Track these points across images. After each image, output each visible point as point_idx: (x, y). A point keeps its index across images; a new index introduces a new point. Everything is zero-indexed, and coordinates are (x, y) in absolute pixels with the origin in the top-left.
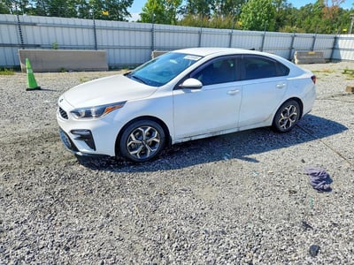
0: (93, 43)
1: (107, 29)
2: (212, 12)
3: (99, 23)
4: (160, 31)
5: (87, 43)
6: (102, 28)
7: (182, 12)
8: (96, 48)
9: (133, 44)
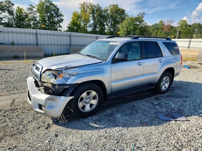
0: (35, 42)
1: (44, 34)
2: (106, 26)
3: (39, 31)
4: (75, 36)
5: (32, 42)
6: (41, 34)
7: (90, 26)
8: (37, 45)
9: (59, 43)
